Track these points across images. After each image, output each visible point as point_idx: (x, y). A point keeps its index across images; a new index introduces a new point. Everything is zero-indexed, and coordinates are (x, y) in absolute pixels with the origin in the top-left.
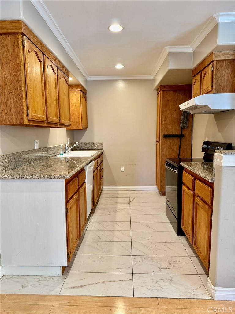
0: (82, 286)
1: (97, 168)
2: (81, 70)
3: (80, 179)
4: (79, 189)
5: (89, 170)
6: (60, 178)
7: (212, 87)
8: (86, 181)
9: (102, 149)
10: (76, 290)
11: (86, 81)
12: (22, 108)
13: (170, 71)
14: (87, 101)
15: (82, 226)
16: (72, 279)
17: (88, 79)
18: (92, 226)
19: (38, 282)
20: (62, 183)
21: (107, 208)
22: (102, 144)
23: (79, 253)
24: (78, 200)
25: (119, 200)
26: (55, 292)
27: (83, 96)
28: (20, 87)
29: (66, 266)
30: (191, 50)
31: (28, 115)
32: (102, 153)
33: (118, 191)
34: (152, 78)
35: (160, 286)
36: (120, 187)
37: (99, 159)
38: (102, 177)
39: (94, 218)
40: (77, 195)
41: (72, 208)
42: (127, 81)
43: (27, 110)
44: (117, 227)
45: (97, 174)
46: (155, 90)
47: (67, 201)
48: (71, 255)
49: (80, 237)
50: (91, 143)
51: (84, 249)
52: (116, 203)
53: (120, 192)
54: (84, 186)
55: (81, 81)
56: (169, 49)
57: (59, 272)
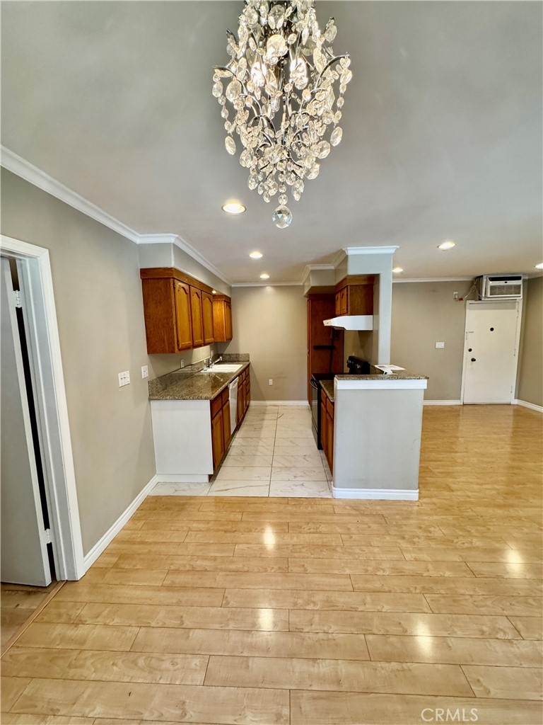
0: (226, 490)
1: (242, 384)
2: (224, 280)
3: (224, 397)
4: (223, 406)
5: (233, 387)
6: (206, 399)
7: (347, 309)
8: (230, 398)
9: (248, 361)
10: (220, 492)
11: (230, 289)
12: (174, 340)
13: (312, 288)
14: (232, 310)
15: (226, 441)
16: (217, 484)
17: (233, 286)
18: (237, 442)
19: (189, 487)
20: (208, 403)
21: (252, 425)
22: (248, 355)
23: (223, 465)
24: (222, 417)
25: (267, 417)
26: (204, 494)
27: (227, 305)
28: (172, 322)
29: (212, 473)
30: (333, 268)
31: (178, 345)
32: (248, 365)
33: (267, 406)
34: (301, 284)
35: (292, 489)
36: (268, 403)
37: (244, 374)
38: (248, 392)
39: (238, 435)
40: (221, 412)
41: (216, 424)
42: (275, 287)
43: (178, 341)
44: (261, 443)
45: (242, 389)
46: (305, 296)
47: (212, 418)
48: (216, 465)
49: (225, 452)
50: (237, 354)
51: (229, 462)
52: (263, 420)
53: (268, 407)
54: (227, 404)
55: (225, 293)
56: (311, 267)
57: (207, 479)
